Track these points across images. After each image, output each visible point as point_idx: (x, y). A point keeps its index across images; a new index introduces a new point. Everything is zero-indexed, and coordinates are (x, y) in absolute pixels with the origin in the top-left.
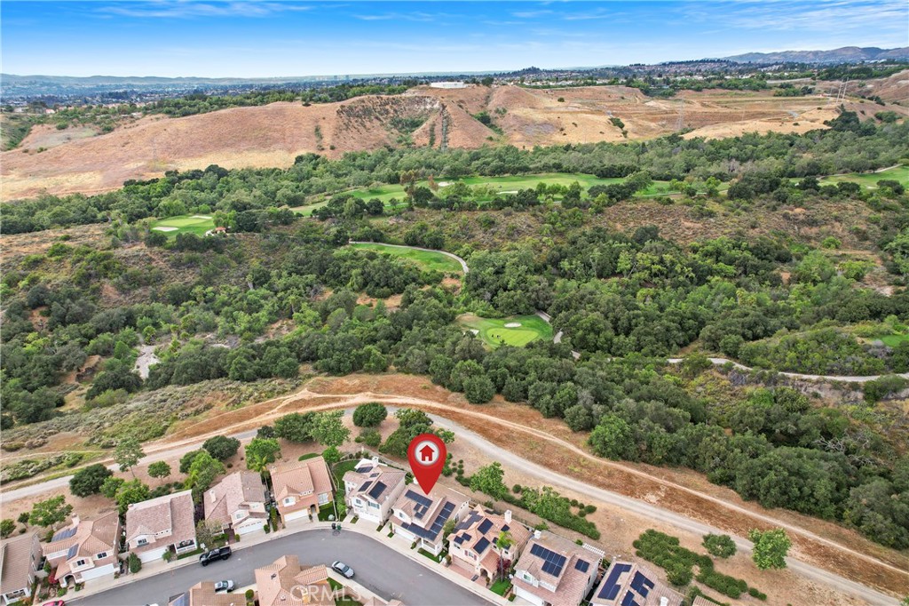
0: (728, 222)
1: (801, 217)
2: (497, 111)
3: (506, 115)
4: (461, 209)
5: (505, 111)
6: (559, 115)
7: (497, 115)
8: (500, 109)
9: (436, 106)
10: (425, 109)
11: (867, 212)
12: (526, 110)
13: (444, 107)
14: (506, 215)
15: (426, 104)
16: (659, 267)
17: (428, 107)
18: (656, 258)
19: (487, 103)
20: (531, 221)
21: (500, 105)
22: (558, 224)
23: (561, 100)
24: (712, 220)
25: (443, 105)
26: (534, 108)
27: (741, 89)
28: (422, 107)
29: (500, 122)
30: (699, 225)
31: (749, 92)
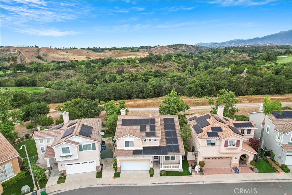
0: (144, 68)
1: (162, 66)
2: (44, 55)
3: (48, 56)
4: (42, 71)
5: (47, 55)
6: (68, 56)
7: (44, 56)
8: (45, 54)
9: (16, 52)
10: (11, 54)
11: (176, 64)
12: (55, 55)
13: (20, 52)
14: (64, 71)
15: (10, 51)
16: (132, 77)
17: (12, 53)
18: (130, 75)
19: (39, 53)
20: (75, 72)
21: (44, 53)
22: (86, 73)
23: (67, 52)
24: (139, 67)
25: (19, 52)
26: (58, 54)
27: (122, 50)
28: (9, 53)
29: (45, 58)
30: (135, 69)
31: (124, 51)
